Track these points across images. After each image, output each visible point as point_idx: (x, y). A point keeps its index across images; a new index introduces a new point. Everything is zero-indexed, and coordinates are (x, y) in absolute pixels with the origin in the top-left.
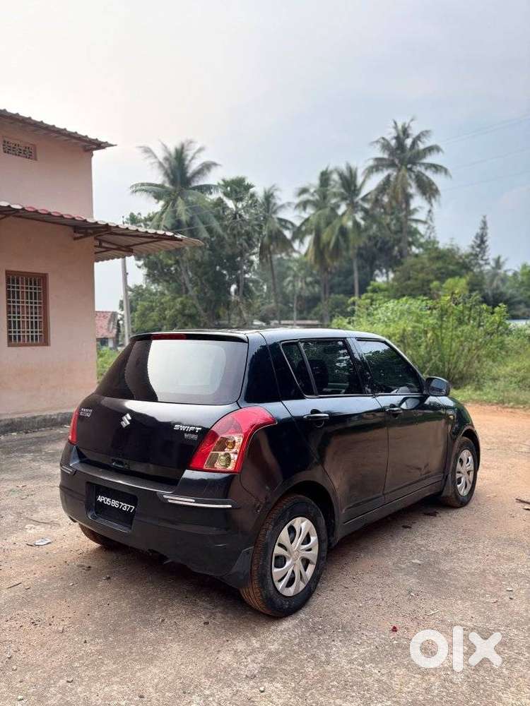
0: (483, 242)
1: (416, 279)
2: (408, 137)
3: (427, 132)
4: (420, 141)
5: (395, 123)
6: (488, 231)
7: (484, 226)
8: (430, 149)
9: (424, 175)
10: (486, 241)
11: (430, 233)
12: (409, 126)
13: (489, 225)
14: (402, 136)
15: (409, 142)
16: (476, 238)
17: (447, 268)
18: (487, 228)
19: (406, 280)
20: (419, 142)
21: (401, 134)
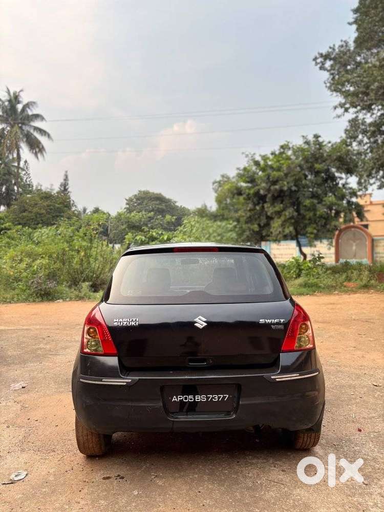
0: (65, 190)
1: (30, 212)
2: (19, 102)
3: (34, 103)
4: (29, 108)
5: (8, 90)
6: (69, 182)
7: (66, 179)
8: (37, 116)
9: (32, 134)
10: (68, 188)
11: (27, 178)
12: (19, 95)
13: (69, 178)
14: (14, 101)
15: (20, 107)
16: (61, 185)
17: (54, 206)
18: (68, 180)
19: (21, 212)
20: (27, 109)
21: (13, 99)
